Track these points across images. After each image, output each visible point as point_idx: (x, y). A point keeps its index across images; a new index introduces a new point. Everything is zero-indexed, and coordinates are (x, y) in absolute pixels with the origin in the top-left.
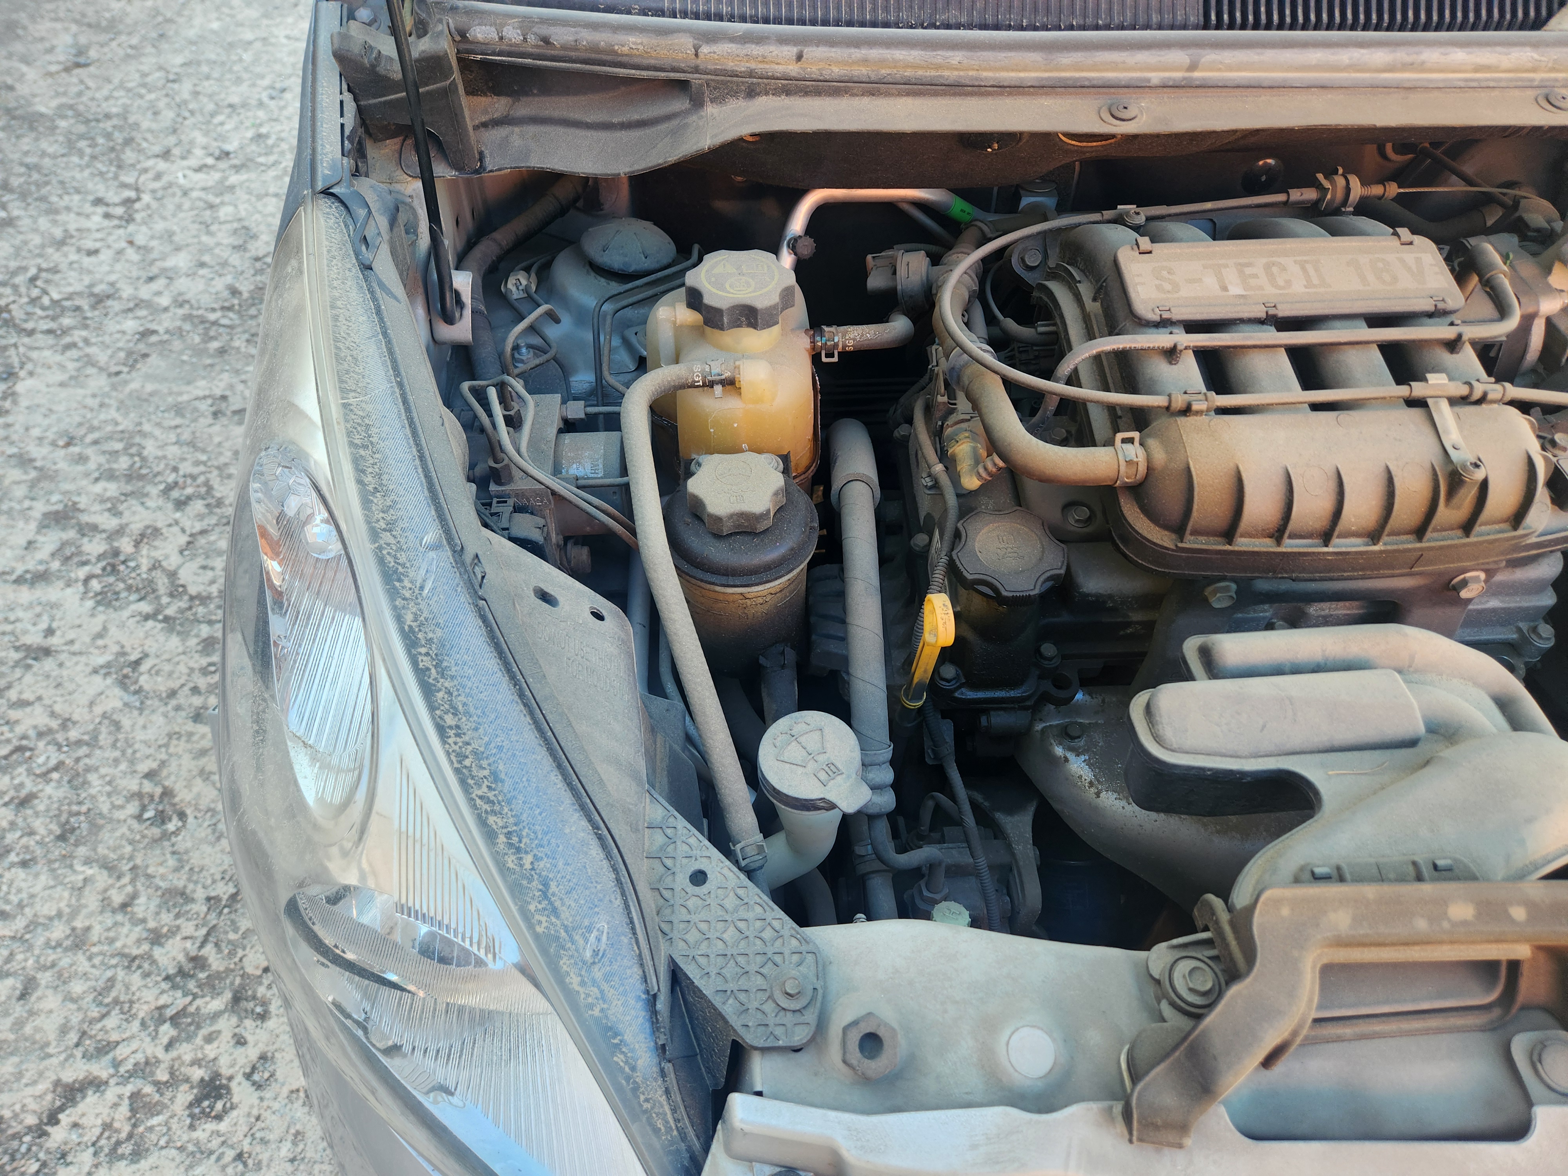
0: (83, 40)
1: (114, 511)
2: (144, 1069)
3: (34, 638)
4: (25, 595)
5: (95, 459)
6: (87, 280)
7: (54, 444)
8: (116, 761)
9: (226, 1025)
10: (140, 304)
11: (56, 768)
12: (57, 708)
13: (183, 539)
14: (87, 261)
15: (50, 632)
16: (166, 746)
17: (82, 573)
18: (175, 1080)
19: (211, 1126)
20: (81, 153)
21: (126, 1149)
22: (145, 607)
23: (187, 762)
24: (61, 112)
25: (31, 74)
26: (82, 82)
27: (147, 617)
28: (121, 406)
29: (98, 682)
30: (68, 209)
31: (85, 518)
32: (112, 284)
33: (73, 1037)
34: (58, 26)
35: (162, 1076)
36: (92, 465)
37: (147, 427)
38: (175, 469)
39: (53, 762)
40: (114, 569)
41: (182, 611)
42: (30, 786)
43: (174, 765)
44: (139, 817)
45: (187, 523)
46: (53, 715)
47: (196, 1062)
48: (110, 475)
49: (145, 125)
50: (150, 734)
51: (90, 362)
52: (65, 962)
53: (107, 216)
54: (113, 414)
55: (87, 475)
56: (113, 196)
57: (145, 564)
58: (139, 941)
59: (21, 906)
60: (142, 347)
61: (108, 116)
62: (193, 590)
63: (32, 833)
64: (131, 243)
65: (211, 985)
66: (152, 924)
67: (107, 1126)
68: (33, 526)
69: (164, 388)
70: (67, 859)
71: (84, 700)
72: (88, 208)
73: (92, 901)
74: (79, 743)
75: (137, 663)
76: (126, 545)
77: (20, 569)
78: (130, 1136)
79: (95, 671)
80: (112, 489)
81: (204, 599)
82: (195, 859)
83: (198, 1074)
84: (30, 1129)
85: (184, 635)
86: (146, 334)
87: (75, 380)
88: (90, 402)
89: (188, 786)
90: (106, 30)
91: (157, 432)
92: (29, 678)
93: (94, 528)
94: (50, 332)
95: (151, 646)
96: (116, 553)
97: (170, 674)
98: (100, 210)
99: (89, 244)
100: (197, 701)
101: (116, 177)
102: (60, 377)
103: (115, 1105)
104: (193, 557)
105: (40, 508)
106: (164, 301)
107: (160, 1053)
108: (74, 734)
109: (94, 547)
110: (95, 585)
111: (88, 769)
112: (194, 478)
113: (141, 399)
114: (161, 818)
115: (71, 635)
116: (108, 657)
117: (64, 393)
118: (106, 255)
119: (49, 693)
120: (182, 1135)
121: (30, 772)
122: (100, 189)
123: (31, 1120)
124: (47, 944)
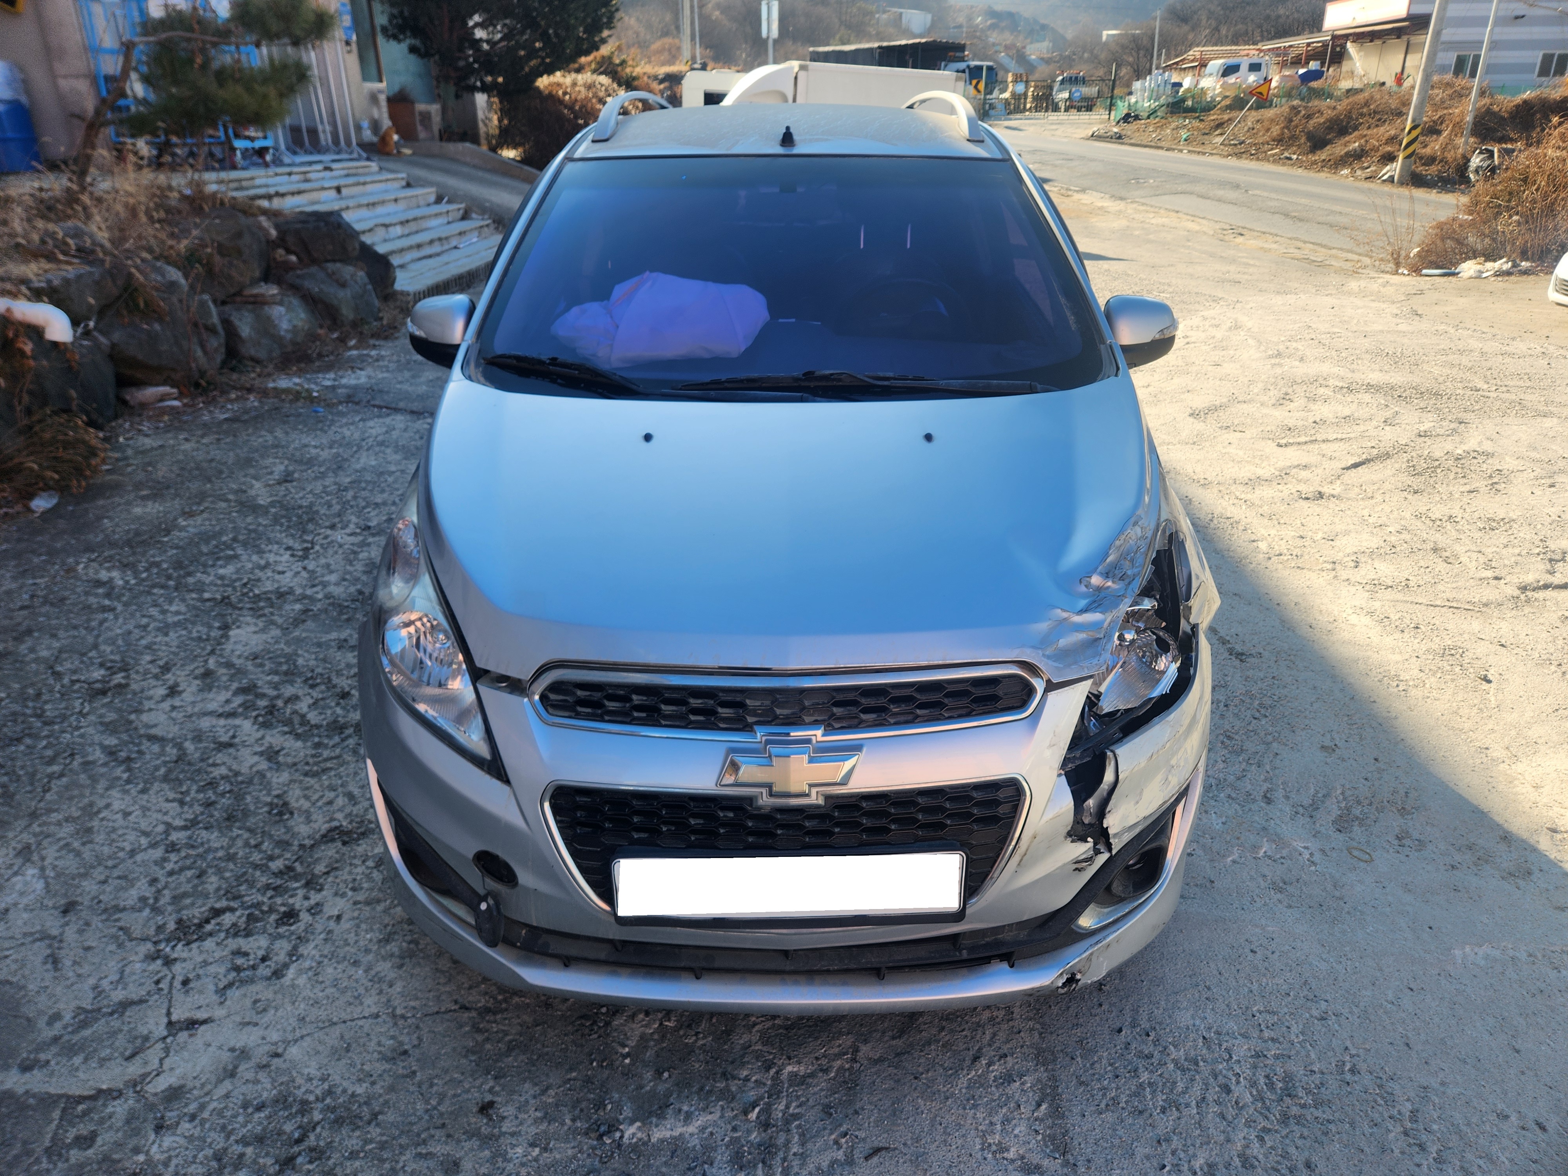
0: (291, 468)
1: (276, 688)
2: (257, 905)
3: (225, 739)
4: (222, 722)
5: (268, 665)
6: (276, 586)
7: (247, 658)
8: (261, 791)
9: (301, 893)
10: (305, 597)
11: (229, 792)
12: (234, 767)
13: (311, 701)
14: (277, 577)
15: (234, 737)
16: (288, 785)
17: (254, 714)
18: (271, 910)
19: (286, 928)
20: (282, 525)
21: (243, 933)
22: (286, 729)
23: (298, 792)
24: (272, 504)
25: (257, 485)
26: (287, 489)
27: (286, 733)
28: (287, 643)
29: (256, 758)
30: (270, 551)
31: (260, 690)
32: (291, 588)
33: (222, 892)
34: (277, 461)
35: (265, 908)
36: (267, 668)
37: (300, 652)
38: (313, 671)
39: (228, 789)
40: (271, 713)
41: (305, 731)
42: (213, 798)
43: (291, 793)
44: (269, 813)
45: (315, 694)
46: (230, 770)
47: (283, 905)
48: (276, 673)
49: (322, 512)
50: (281, 780)
51: (273, 623)
52: (223, 865)
53: (292, 555)
54: (282, 646)
55: (263, 672)
56: (297, 546)
57: (288, 711)
58: (261, 859)
59: (202, 844)
60: (303, 617)
61: (300, 507)
62: (313, 722)
63: (212, 816)
64: (305, 568)
65: (296, 878)
66: (269, 853)
67: (234, 925)
68: (230, 693)
69: (312, 635)
70: (229, 828)
71: (248, 765)
72: (282, 551)
73: (240, 843)
74: (242, 782)
75: (278, 751)
76: (280, 703)
77: (221, 710)
78: (245, 929)
79: (255, 754)
80: (276, 679)
81: (318, 727)
82: (296, 829)
83: (283, 909)
84: (195, 925)
85: (305, 741)
86: (306, 611)
87: (263, 630)
88: (269, 640)
89: (297, 801)
90: (306, 463)
91: (306, 655)
92: (220, 755)
93: (264, 695)
94: (251, 609)
95: (287, 744)
96: (274, 706)
97: (295, 756)
98: (289, 552)
99: (280, 569)
100: (307, 768)
101: (301, 537)
102: (253, 629)
103: (239, 917)
104: (315, 709)
105: (235, 685)
106: (320, 596)
107: (265, 900)
108: (240, 779)
109: (262, 703)
110: (261, 719)
111: (245, 793)
112: (322, 675)
113: (299, 641)
114: (281, 814)
115: (246, 738)
116: (263, 748)
117: (255, 636)
118: (289, 574)
119: (229, 761)
120: (271, 930)
121: (215, 793)
122: (290, 542)
123: (196, 921)
124: (214, 858)
